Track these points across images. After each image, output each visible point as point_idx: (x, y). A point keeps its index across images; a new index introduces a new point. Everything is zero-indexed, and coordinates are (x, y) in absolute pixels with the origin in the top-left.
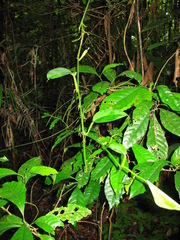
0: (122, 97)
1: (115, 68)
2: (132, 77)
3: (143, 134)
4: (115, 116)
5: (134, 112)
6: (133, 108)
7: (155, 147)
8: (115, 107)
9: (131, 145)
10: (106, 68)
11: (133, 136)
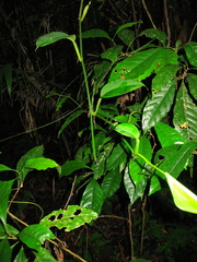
0: (138, 62)
1: (133, 28)
2: (153, 36)
3: (168, 109)
4: (127, 87)
5: (154, 81)
6: (153, 75)
7: (184, 125)
8: (128, 77)
9: (153, 124)
10: (120, 28)
11: (156, 112)
